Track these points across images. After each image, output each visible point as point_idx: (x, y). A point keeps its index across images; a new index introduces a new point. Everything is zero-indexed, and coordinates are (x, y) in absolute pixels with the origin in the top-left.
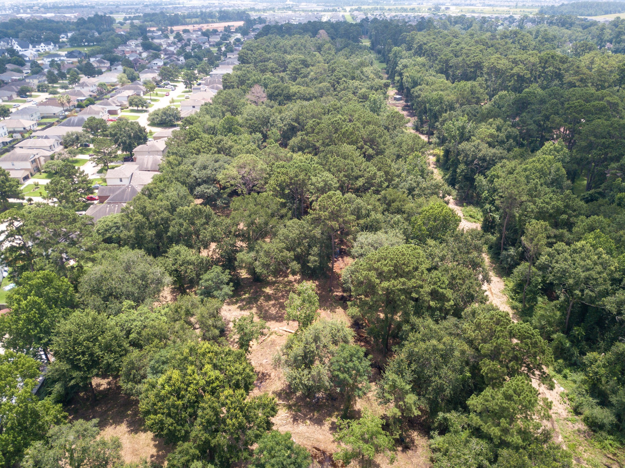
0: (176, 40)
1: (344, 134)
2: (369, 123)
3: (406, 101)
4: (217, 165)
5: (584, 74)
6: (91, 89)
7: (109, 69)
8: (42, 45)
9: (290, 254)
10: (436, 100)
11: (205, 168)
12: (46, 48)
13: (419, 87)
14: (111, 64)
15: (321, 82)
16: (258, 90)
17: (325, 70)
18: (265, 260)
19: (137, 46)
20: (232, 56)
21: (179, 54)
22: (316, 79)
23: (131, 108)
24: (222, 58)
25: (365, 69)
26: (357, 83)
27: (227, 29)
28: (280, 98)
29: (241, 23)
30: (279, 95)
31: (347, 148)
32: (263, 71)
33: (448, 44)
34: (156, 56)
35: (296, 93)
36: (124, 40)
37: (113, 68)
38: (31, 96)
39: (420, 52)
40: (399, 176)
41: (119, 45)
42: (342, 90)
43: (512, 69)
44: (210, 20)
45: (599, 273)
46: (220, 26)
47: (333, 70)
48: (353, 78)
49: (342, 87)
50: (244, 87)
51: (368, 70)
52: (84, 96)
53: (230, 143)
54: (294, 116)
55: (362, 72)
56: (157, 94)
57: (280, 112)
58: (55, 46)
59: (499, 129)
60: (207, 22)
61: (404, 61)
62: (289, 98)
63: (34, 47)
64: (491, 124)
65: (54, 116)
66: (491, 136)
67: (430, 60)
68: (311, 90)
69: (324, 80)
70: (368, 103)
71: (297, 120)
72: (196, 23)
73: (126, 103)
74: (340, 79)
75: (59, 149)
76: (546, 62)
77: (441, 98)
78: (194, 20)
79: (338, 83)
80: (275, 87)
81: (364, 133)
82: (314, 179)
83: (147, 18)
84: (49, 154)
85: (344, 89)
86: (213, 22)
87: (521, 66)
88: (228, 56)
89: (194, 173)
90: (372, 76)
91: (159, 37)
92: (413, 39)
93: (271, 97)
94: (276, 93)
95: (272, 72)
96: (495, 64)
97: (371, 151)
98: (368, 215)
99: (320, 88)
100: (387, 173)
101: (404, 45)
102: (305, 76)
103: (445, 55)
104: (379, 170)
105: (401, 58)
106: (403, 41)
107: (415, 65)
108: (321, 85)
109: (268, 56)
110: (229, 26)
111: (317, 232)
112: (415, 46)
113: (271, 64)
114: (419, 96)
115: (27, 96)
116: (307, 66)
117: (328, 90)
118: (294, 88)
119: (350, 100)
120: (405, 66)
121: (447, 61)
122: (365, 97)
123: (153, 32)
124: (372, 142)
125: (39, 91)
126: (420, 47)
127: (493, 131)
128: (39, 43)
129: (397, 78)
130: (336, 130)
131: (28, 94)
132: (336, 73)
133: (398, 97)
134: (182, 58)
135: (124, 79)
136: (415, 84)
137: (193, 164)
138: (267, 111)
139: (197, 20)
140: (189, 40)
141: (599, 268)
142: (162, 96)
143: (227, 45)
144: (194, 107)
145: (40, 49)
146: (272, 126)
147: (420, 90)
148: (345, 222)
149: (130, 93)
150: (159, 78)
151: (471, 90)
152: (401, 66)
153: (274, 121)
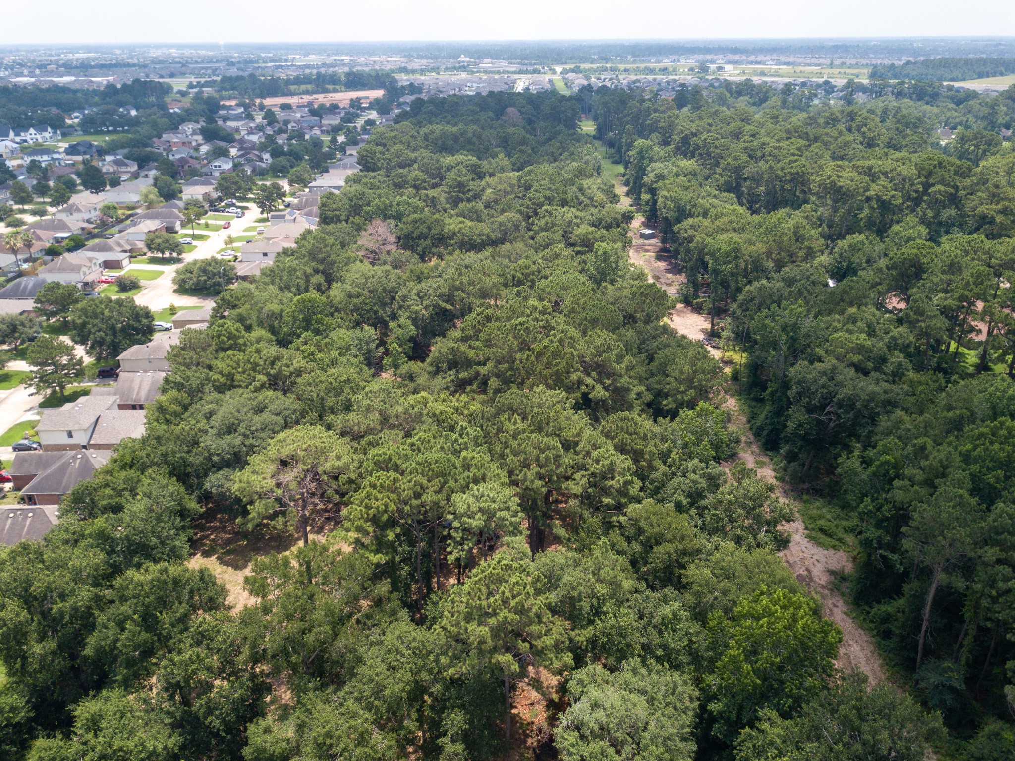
0: (265, 122)
3: (664, 241)
4: (259, 421)
6: (87, 216)
7: (135, 176)
8: (32, 131)
10: (727, 254)
11: (231, 429)
12: (38, 136)
13: (691, 221)
14: (140, 167)
15: (503, 211)
16: (380, 229)
17: (512, 186)
19: (194, 133)
21: (263, 148)
22: (496, 203)
23: (149, 255)
24: (338, 155)
25: (586, 183)
26: (569, 213)
27: (356, 103)
28: (424, 243)
29: (379, 93)
30: (422, 237)
32: (399, 186)
33: (737, 135)
34: (222, 153)
35: (455, 234)
36: (175, 123)
37: (142, 174)
39: (686, 148)
41: (166, 130)
42: (542, 229)
43: (866, 189)
44: (330, 87)
46: (344, 97)
47: (528, 188)
48: (564, 203)
49: (542, 222)
51: (592, 185)
52: (70, 230)
53: (298, 362)
54: (445, 290)
55: (581, 189)
56: (207, 226)
57: (420, 277)
58: (55, 133)
59: (871, 331)
60: (326, 91)
61: (657, 167)
62: (438, 245)
63: (18, 135)
64: (854, 321)
66: (860, 349)
67: (703, 164)
68: (484, 228)
69: (510, 207)
70: (590, 257)
72: (307, 92)
74: (541, 205)
76: (930, 174)
77: (737, 250)
78: (303, 87)
79: (536, 214)
80: (415, 221)
81: (584, 349)
83: (226, 85)
85: (547, 228)
86: (335, 91)
87: (883, 181)
88: (348, 152)
89: (208, 440)
90: (600, 196)
91: (238, 118)
92: (672, 125)
93: (407, 241)
94: (417, 233)
95: (416, 187)
96: (834, 178)
98: (597, 614)
99: (501, 224)
100: (638, 457)
101: (655, 137)
102: (477, 197)
103: (735, 159)
105: (651, 160)
106: (654, 129)
107: (677, 175)
108: (502, 218)
109: (413, 155)
110: (359, 99)
112: (676, 138)
113: (415, 173)
114: (690, 240)
116: (481, 176)
117: (517, 227)
118: (453, 223)
119: (557, 255)
120: (660, 177)
121: (738, 170)
122: (587, 245)
123: (230, 108)
124: (601, 370)
126: (685, 140)
127: (861, 337)
128: (26, 129)
129: (645, 197)
130: (523, 345)
132: (531, 194)
133: (648, 231)
134: (266, 156)
135: (151, 197)
136: (682, 213)
137: (209, 416)
138: (392, 276)
139: (309, 87)
140: (286, 123)
142: (216, 229)
143: (349, 133)
144: (265, 255)
145: (28, 138)
146: (401, 307)
147: (692, 227)
149: (155, 224)
150: (216, 195)
151: (795, 233)
152: (652, 175)
153: (404, 298)
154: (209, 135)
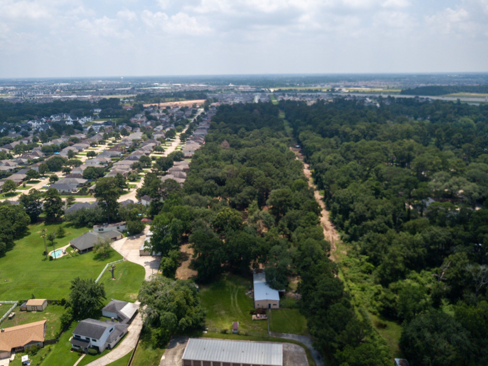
0: (165, 114)
1: (267, 159)
2: (278, 155)
3: (301, 149)
4: (215, 172)
5: (385, 134)
6: (130, 143)
7: (132, 131)
8: (85, 117)
9: (248, 197)
10: (312, 147)
12: (88, 119)
14: (133, 129)
15: (256, 139)
16: (225, 143)
17: (258, 133)
18: (239, 198)
19: (142, 117)
20: (202, 124)
22: (253, 137)
23: (155, 152)
26: (274, 139)
28: (236, 147)
29: (202, 101)
30: (235, 145)
31: (268, 164)
32: (225, 133)
34: (157, 124)
35: (244, 144)
36: (133, 114)
37: (134, 131)
38: (97, 147)
39: (310, 122)
40: (289, 175)
41: (131, 117)
42: (267, 142)
43: (352, 132)
45: (348, 197)
46: (189, 103)
47: (262, 133)
48: (273, 137)
49: (267, 141)
50: (217, 141)
52: (128, 146)
54: (244, 154)
56: (165, 145)
57: (238, 152)
58: (92, 118)
59: (335, 158)
62: (240, 146)
64: (331, 156)
65: (117, 156)
66: (331, 160)
67: (314, 126)
68: (251, 143)
69: (258, 138)
70: (279, 148)
71: (246, 156)
72: (172, 101)
73: (152, 149)
74: (266, 137)
75: (131, 170)
79: (265, 139)
80: (233, 141)
81: (275, 159)
82: (255, 173)
84: (128, 172)
85: (268, 142)
86: (182, 100)
87: (357, 130)
88: (200, 124)
89: (205, 175)
91: (153, 112)
93: (232, 146)
94: (234, 144)
95: (230, 134)
97: (278, 166)
98: (275, 185)
99: (256, 142)
100: (284, 173)
101: (302, 119)
102: (248, 136)
103: (322, 125)
104: (281, 172)
105: (300, 126)
108: (257, 140)
111: (257, 191)
112: (308, 119)
114: (305, 145)
115: (95, 147)
117: (260, 142)
118: (243, 142)
119: (270, 147)
121: (322, 128)
122: (278, 146)
123: (148, 109)
124: (279, 163)
125: (99, 144)
126: (310, 120)
127: (331, 158)
128: (83, 117)
130: (264, 158)
131: (96, 145)
132: (264, 134)
133: (298, 146)
135: (145, 137)
136: (305, 139)
137: (204, 172)
138: (231, 152)
140: (172, 114)
141: (348, 195)
142: (169, 146)
144: (190, 151)
145: (84, 120)
146: (234, 158)
147: (306, 142)
148: (267, 186)
149: (153, 144)
150: (165, 137)
152: (299, 130)
153: (235, 156)
154: (150, 118)
